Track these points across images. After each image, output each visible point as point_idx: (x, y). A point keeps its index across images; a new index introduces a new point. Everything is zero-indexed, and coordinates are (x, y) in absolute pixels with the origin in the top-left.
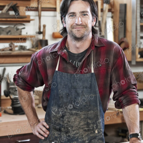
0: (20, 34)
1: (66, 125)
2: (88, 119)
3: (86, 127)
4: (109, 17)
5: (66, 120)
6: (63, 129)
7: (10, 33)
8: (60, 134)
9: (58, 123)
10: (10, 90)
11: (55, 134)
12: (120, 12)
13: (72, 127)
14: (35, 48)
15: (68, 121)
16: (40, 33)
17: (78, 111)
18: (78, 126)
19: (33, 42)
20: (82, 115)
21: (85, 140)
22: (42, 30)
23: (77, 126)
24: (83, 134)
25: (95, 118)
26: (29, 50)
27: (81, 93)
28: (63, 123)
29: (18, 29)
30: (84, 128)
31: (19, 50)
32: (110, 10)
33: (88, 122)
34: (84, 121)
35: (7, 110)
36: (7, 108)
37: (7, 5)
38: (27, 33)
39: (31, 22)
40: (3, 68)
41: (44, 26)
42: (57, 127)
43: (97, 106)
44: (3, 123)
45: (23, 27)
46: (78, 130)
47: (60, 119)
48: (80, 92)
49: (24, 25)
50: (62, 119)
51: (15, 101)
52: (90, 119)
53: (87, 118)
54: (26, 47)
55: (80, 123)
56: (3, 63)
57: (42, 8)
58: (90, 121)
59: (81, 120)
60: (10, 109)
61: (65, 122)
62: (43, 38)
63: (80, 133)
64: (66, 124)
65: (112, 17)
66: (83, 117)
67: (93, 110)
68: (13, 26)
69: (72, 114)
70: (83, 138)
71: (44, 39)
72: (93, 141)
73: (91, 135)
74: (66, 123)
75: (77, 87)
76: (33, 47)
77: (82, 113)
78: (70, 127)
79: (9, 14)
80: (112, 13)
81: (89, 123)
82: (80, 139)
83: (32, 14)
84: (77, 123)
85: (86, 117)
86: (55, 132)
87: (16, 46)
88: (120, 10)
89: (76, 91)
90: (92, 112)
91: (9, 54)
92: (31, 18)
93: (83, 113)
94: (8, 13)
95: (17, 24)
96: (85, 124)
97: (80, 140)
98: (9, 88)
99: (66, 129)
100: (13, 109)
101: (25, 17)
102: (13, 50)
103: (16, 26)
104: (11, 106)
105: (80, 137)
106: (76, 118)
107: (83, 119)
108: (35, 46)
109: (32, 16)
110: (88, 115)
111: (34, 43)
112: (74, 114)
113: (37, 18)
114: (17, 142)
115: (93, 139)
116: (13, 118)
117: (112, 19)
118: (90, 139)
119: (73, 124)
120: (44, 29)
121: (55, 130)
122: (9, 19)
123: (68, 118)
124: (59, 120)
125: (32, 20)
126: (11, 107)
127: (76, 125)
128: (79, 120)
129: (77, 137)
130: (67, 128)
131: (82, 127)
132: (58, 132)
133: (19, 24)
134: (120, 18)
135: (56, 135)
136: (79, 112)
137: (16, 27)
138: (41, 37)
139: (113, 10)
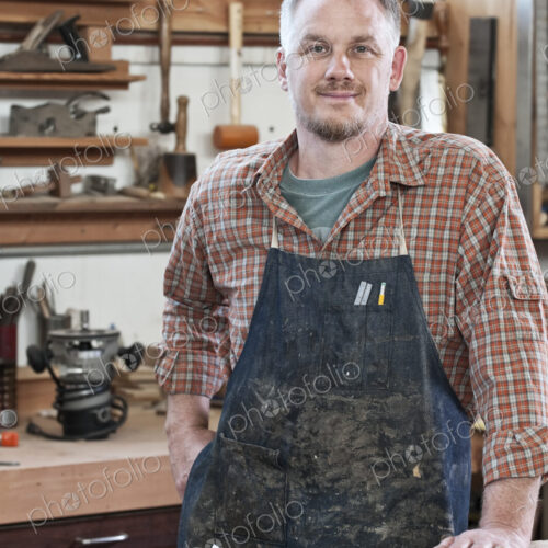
0: (91, 134)
1: (303, 444)
2: (384, 424)
3: (378, 455)
4: (429, 68)
5: (306, 427)
6: (293, 458)
7: (51, 128)
8: (283, 480)
9: (277, 439)
10: (51, 346)
11: (265, 479)
12: (473, 51)
13: (327, 453)
14: (147, 187)
15: (311, 431)
16: (165, 128)
17: (345, 396)
18: (348, 451)
19: (140, 161)
20: (363, 410)
21: (375, 503)
22: (173, 119)
23: (343, 450)
24: (365, 479)
25: (412, 422)
26: (122, 192)
27: (360, 327)
28: (295, 437)
29: (81, 115)
30: (370, 456)
31: (86, 192)
32: (431, 44)
33: (382, 435)
34: (370, 432)
35: (37, 422)
36: (39, 415)
37: (41, 20)
38: (116, 129)
39: (133, 86)
40: (23, 261)
41: (183, 103)
42: (270, 454)
43: (421, 379)
44: (23, 472)
45: (102, 104)
46: (347, 463)
47: (283, 424)
48: (356, 325)
49: (106, 98)
50: (289, 424)
51: (68, 387)
52: (391, 423)
53: (382, 420)
54: (114, 180)
55: (352, 439)
56: (24, 244)
57: (173, 33)
58: (390, 433)
59: (358, 429)
60: (50, 417)
61: (302, 434)
62: (177, 147)
63: (356, 474)
64: (303, 440)
65: (441, 70)
66: (365, 417)
67: (403, 393)
68: (62, 102)
69: (323, 407)
70: (365, 495)
71: (181, 152)
72: (403, 504)
73: (397, 484)
74: (302, 436)
75: (344, 308)
76: (139, 182)
77: (361, 401)
78: (317, 454)
79: (48, 55)
80: (443, 51)
81: (388, 438)
82: (354, 497)
83: (134, 56)
84: (342, 438)
85: (376, 417)
86: (265, 474)
87: (77, 179)
88: (473, 42)
89: (341, 323)
90: (400, 397)
91: (49, 210)
92: (134, 71)
93: (365, 403)
94: (44, 51)
95: (76, 96)
96: (372, 444)
97: (353, 502)
98: (48, 338)
99: (305, 461)
100: (62, 418)
101: (111, 67)
102: (64, 192)
103: (74, 103)
104: (54, 407)
105: (353, 490)
106: (338, 421)
107: (364, 423)
108: (147, 179)
109: (136, 63)
110: (382, 409)
111: (145, 168)
112: (333, 405)
113: (156, 71)
114: (75, 543)
115: (405, 497)
116: (62, 454)
117: (442, 78)
118: (390, 498)
119: (327, 443)
120: (182, 115)
121: (265, 466)
122: (47, 76)
123: (311, 419)
124: (279, 427)
125: (137, 79)
126: (54, 413)
127: (341, 444)
128: (352, 428)
129: (342, 491)
130: (308, 457)
131: (361, 453)
132: (276, 472)
133: (87, 93)
134: (472, 71)
135: (271, 484)
136: (350, 399)
137: (76, 106)
138: (169, 143)
139: (444, 43)
